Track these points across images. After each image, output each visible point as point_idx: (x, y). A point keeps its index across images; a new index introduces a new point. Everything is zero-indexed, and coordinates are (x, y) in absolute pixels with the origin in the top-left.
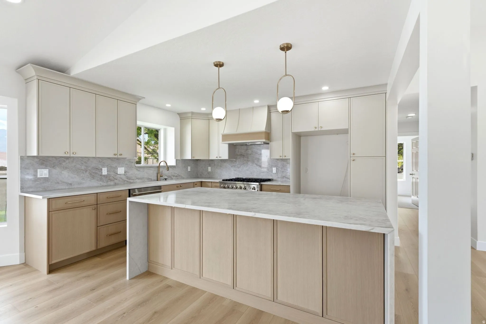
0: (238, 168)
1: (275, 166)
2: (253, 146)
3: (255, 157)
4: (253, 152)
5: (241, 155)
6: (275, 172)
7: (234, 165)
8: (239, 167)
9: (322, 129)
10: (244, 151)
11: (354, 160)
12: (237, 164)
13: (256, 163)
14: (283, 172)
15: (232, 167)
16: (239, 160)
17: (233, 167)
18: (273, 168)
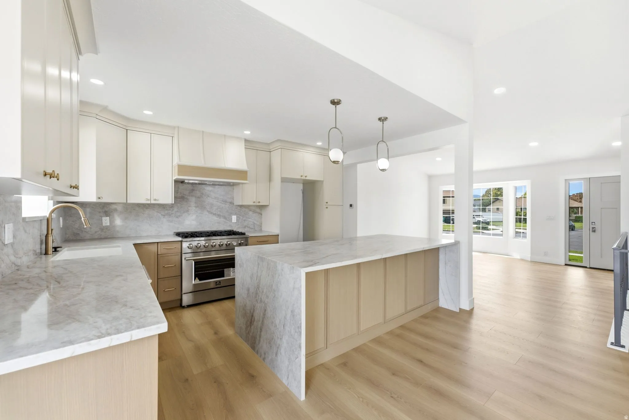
0: (177, 217)
1: (235, 214)
2: (203, 186)
3: (207, 202)
4: (203, 194)
5: (182, 197)
6: (236, 222)
7: (169, 213)
8: (179, 216)
9: (307, 178)
10: (188, 192)
11: (327, 208)
12: (174, 212)
13: (209, 210)
14: (244, 220)
15: (164, 216)
16: (179, 205)
17: (166, 217)
18: (233, 216)
